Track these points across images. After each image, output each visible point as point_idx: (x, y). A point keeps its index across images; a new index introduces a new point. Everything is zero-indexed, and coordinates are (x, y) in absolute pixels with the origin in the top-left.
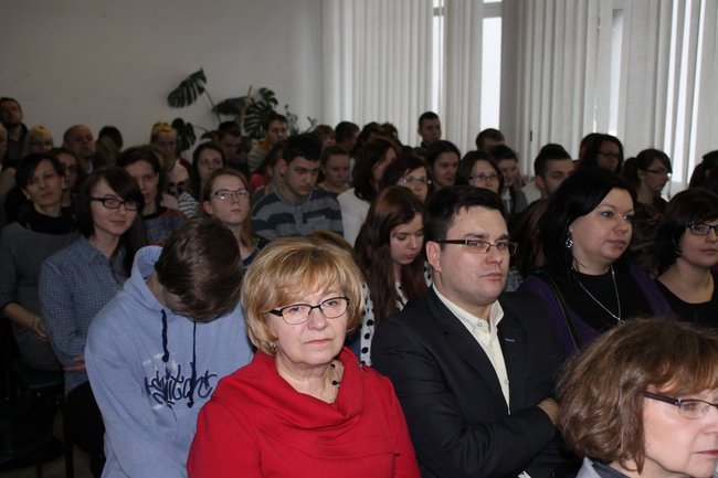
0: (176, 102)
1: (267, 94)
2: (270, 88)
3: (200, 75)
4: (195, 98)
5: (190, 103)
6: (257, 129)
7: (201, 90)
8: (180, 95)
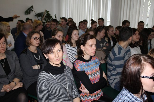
0: (26, 14)
1: (48, 12)
2: (48, 10)
3: (32, 7)
4: (31, 12)
5: (30, 14)
6: (48, 20)
7: (32, 11)
8: (27, 12)
